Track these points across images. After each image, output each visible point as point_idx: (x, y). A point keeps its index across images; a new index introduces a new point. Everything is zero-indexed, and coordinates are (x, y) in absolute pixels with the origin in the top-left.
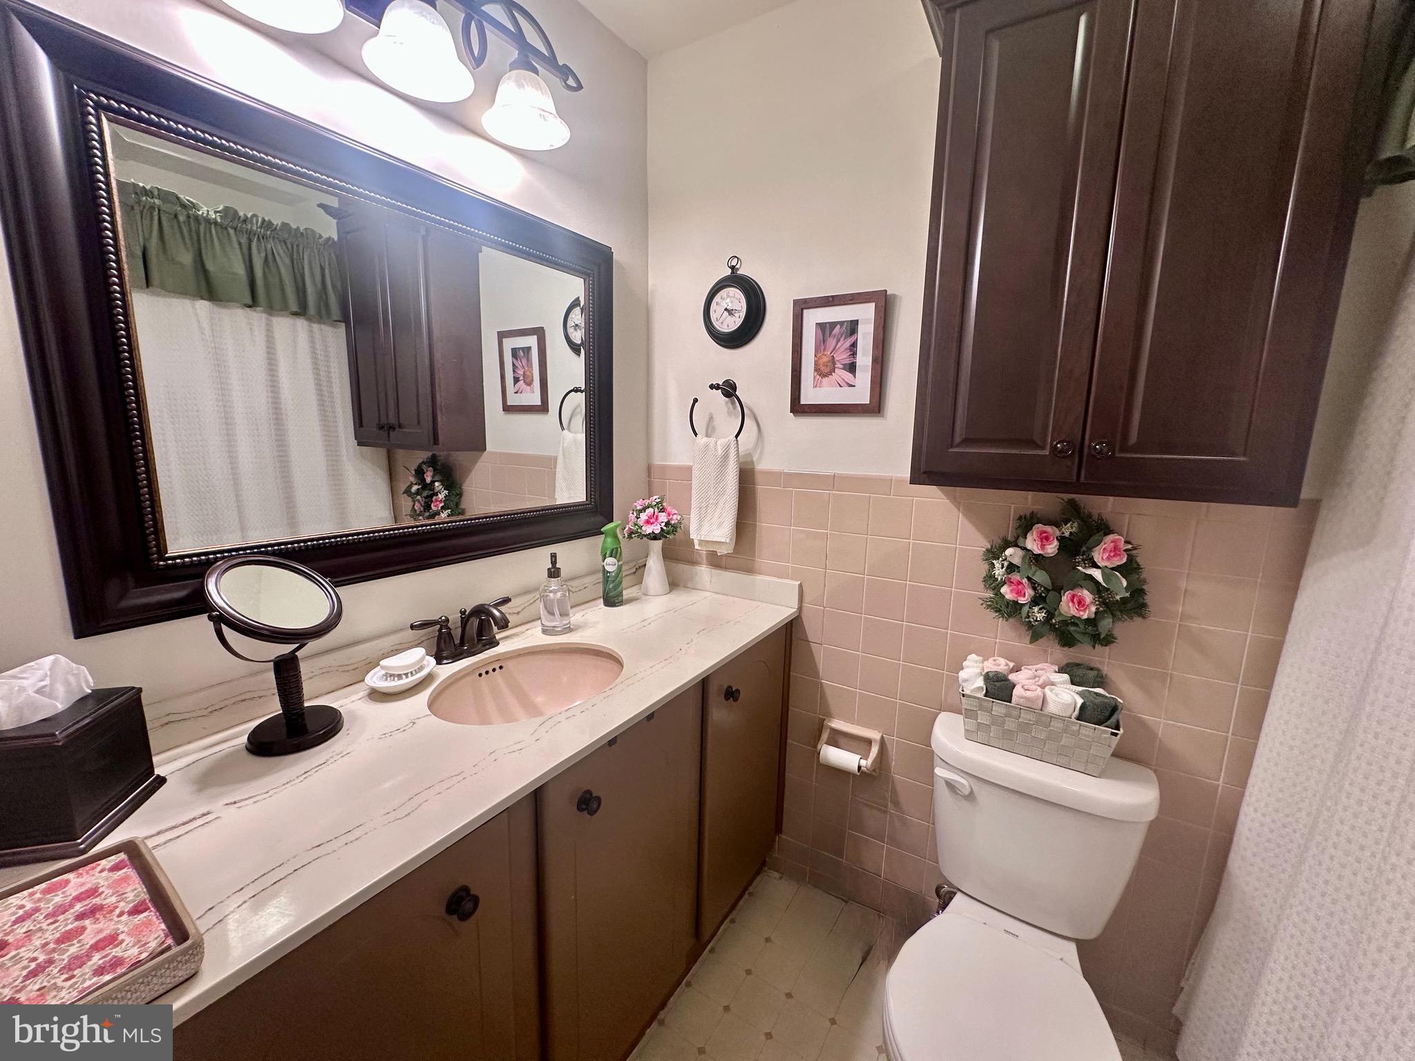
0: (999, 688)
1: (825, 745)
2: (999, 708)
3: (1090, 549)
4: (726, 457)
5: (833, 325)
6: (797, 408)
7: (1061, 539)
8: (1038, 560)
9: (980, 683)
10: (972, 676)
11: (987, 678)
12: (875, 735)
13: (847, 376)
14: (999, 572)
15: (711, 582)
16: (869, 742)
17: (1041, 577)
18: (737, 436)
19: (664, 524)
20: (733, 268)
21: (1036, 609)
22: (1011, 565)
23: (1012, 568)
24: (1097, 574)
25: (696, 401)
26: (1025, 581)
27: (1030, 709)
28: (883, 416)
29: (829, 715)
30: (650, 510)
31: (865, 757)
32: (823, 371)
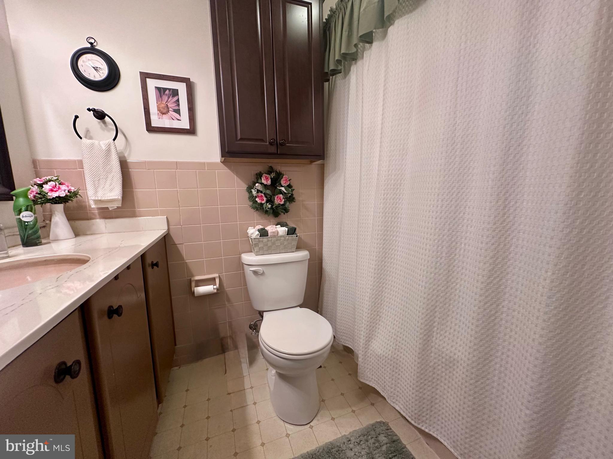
0: (263, 233)
1: (195, 288)
2: (265, 239)
3: (280, 181)
4: (108, 151)
5: (165, 89)
6: (150, 129)
7: (271, 178)
8: (265, 186)
9: (257, 233)
10: (253, 232)
11: (259, 230)
12: (216, 275)
13: (177, 115)
14: (254, 192)
15: (106, 227)
16: (214, 279)
17: (268, 192)
18: (114, 140)
19: (67, 191)
20: (91, 44)
21: (268, 204)
22: (258, 190)
23: (258, 191)
24: (283, 189)
25: (77, 117)
26: (263, 195)
27: (274, 236)
28: (196, 135)
29: (193, 276)
30: (52, 184)
31: (215, 285)
32: (163, 112)
